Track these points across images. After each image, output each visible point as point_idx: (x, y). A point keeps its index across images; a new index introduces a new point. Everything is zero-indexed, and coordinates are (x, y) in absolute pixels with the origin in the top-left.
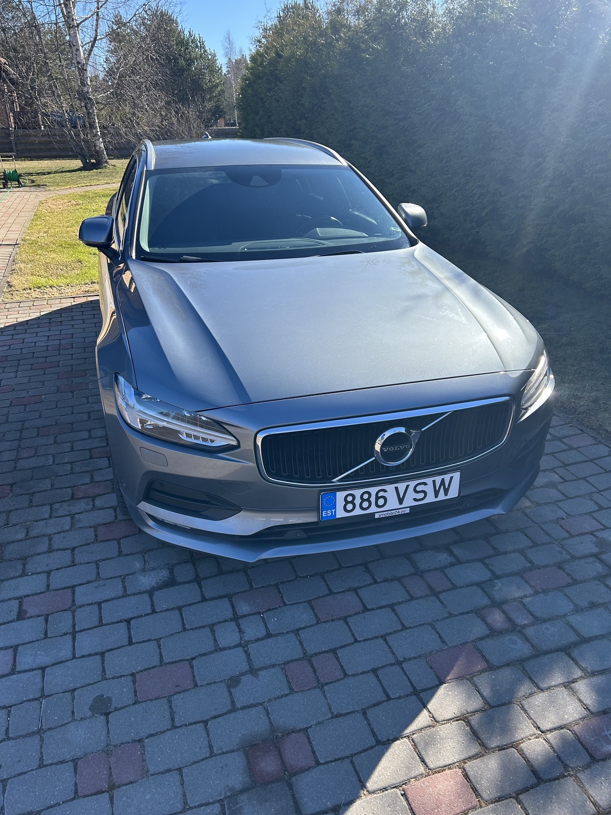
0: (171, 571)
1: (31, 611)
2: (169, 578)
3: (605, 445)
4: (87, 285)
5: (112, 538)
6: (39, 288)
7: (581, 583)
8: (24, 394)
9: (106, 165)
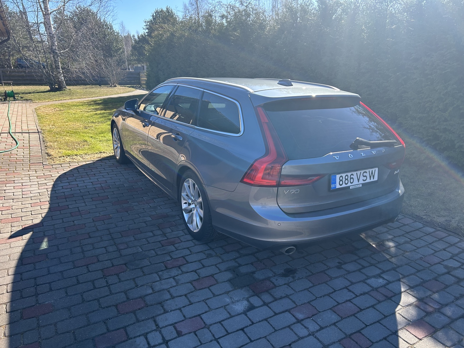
0: (248, 301)
1: (184, 331)
2: (249, 305)
3: (419, 222)
4: (97, 154)
5: (204, 287)
6: (69, 156)
7: (450, 286)
8: (98, 215)
9: (65, 89)
